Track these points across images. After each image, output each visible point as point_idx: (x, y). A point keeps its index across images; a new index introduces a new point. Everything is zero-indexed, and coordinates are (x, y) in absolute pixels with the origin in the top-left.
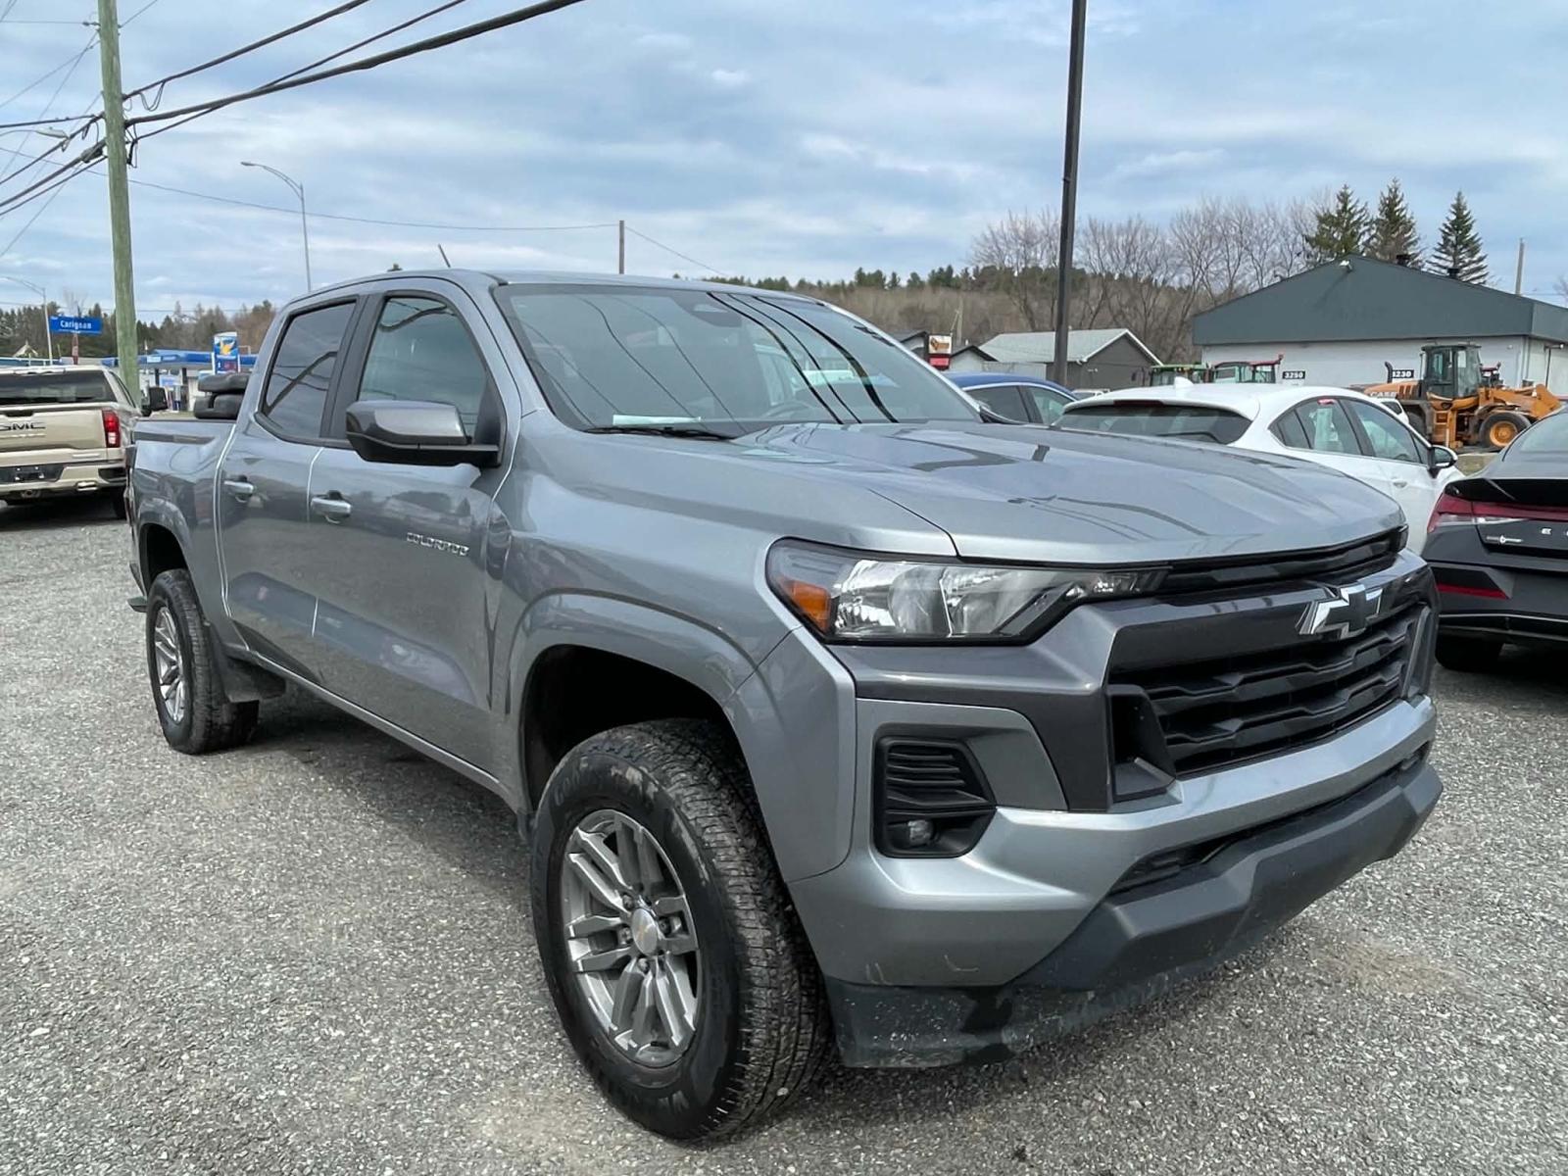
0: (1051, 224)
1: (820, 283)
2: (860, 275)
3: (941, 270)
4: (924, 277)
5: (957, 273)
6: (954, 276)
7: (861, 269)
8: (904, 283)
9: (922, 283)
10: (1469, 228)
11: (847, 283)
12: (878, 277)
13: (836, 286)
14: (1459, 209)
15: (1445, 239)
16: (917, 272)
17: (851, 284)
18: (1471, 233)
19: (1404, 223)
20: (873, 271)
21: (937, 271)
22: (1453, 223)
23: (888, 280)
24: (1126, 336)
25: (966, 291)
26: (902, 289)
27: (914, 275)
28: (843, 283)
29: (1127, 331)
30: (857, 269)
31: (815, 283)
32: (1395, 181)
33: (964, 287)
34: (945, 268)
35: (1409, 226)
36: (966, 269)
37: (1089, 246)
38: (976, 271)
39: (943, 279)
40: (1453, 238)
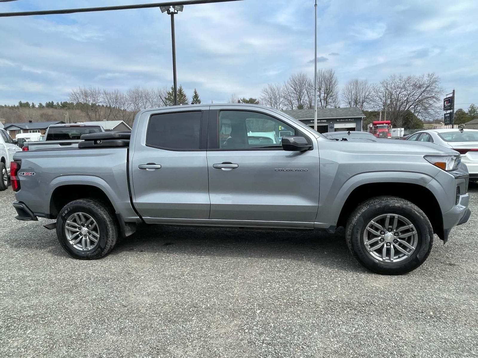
0: (92, 91)
1: (5, 105)
2: (21, 103)
3: (49, 102)
4: (44, 104)
5: (55, 103)
6: (54, 104)
7: (21, 101)
8: (37, 106)
9: (43, 107)
10: (198, 97)
11: (16, 106)
12: (27, 105)
13: (12, 107)
14: (195, 92)
15: (193, 100)
16: (41, 103)
17: (18, 106)
18: (199, 98)
19: (184, 95)
20: (25, 102)
21: (48, 103)
22: (195, 96)
23: (31, 105)
24: (122, 123)
25: (59, 109)
26: (37, 108)
27: (41, 104)
28: (14, 106)
29: (122, 121)
30: (19, 101)
31: (4, 105)
32: (181, 85)
33: (58, 108)
34: (51, 102)
35: (185, 96)
36: (58, 102)
37: (105, 98)
38: (61, 103)
39: (50, 105)
40: (195, 99)
